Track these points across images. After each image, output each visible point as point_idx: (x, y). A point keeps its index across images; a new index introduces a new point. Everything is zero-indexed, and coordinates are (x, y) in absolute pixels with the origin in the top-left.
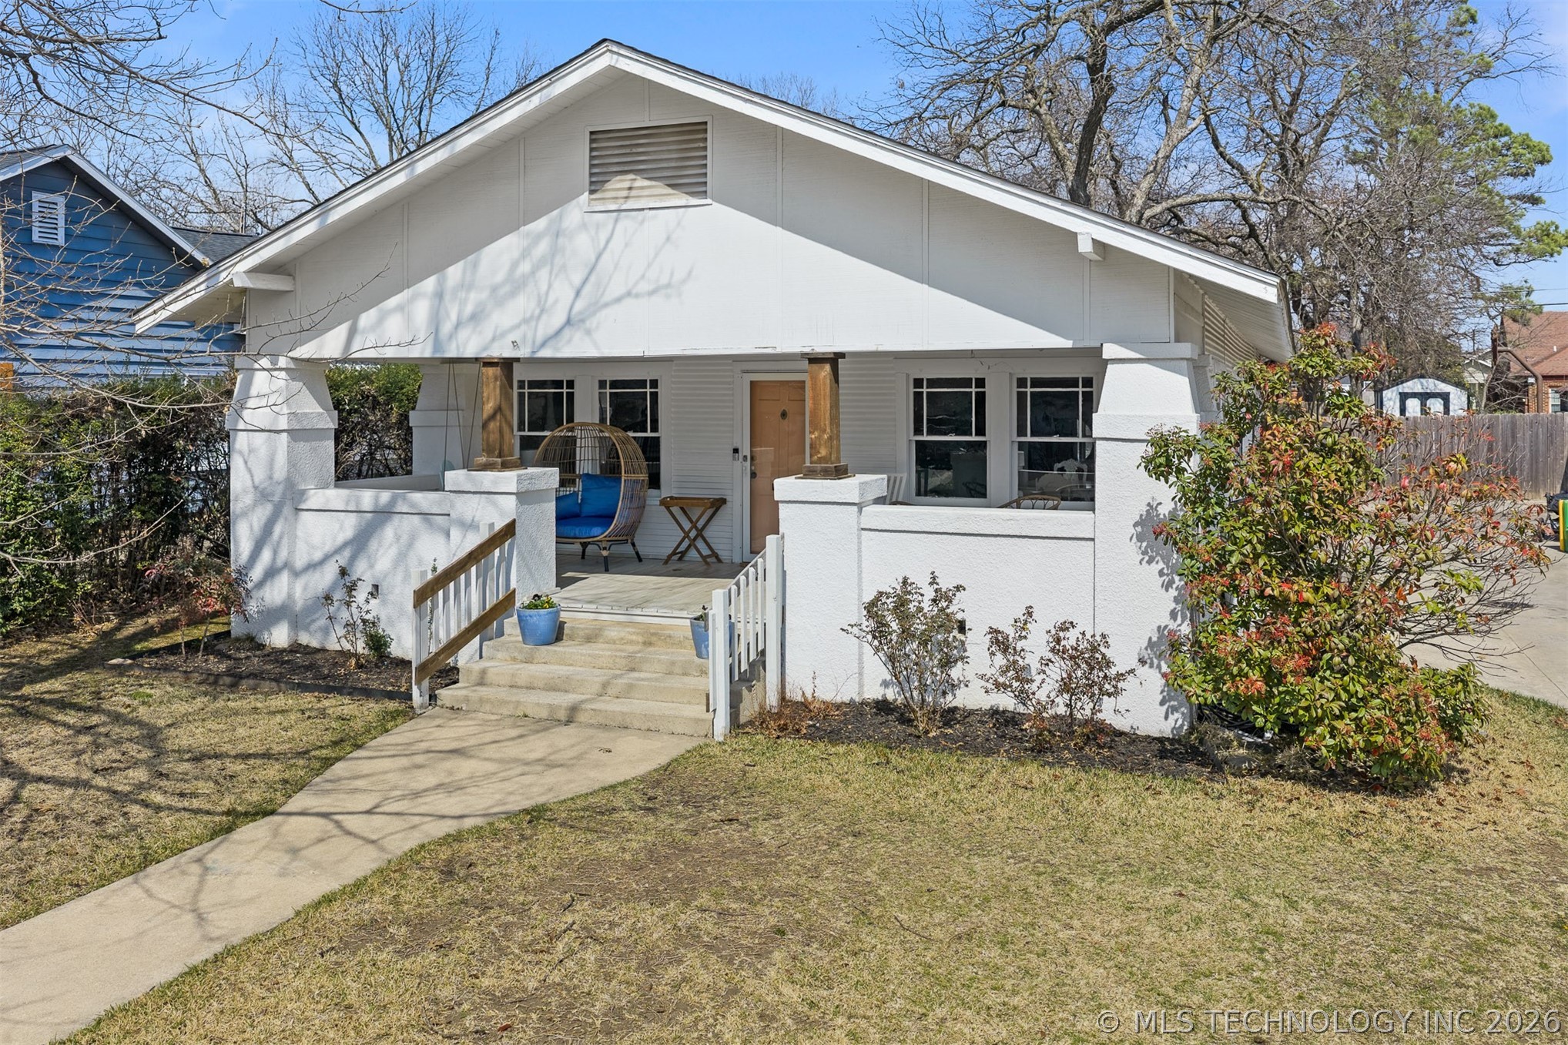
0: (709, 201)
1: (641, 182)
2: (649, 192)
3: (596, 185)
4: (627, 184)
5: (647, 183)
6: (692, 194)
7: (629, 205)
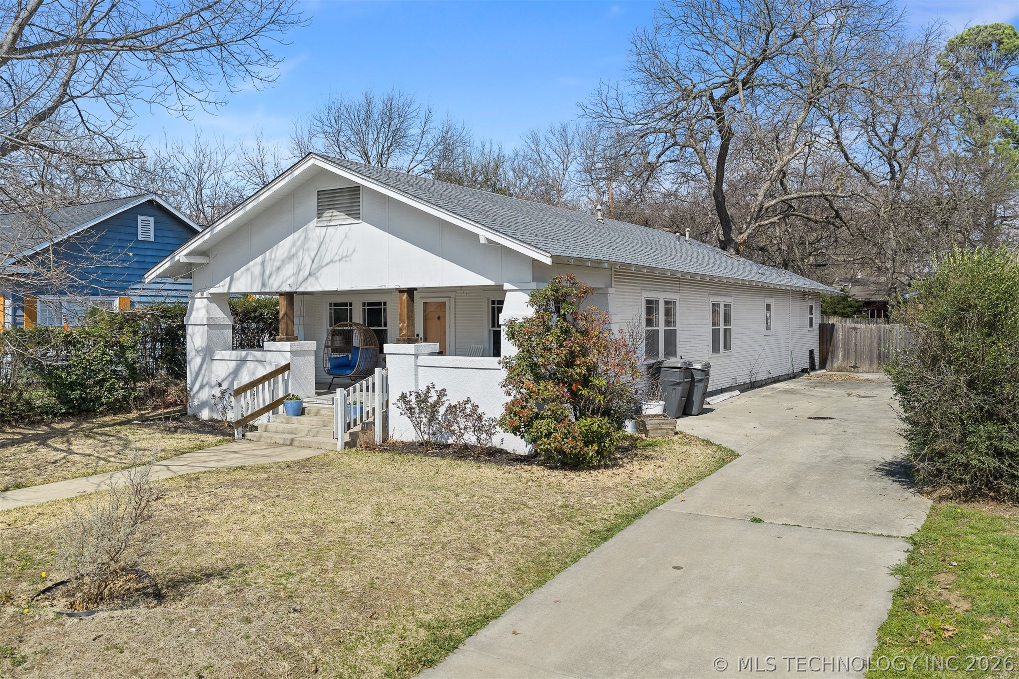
0: (361, 221)
1: (336, 213)
2: (340, 217)
3: (319, 215)
4: (330, 214)
5: (338, 213)
6: (355, 218)
7: (332, 223)
